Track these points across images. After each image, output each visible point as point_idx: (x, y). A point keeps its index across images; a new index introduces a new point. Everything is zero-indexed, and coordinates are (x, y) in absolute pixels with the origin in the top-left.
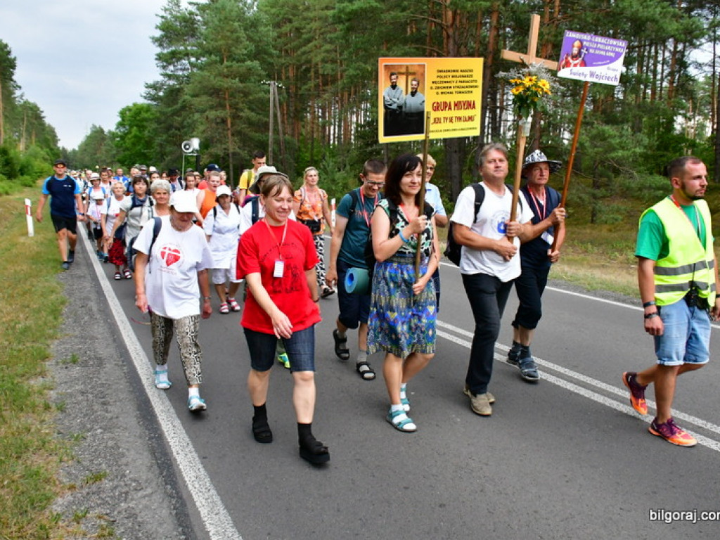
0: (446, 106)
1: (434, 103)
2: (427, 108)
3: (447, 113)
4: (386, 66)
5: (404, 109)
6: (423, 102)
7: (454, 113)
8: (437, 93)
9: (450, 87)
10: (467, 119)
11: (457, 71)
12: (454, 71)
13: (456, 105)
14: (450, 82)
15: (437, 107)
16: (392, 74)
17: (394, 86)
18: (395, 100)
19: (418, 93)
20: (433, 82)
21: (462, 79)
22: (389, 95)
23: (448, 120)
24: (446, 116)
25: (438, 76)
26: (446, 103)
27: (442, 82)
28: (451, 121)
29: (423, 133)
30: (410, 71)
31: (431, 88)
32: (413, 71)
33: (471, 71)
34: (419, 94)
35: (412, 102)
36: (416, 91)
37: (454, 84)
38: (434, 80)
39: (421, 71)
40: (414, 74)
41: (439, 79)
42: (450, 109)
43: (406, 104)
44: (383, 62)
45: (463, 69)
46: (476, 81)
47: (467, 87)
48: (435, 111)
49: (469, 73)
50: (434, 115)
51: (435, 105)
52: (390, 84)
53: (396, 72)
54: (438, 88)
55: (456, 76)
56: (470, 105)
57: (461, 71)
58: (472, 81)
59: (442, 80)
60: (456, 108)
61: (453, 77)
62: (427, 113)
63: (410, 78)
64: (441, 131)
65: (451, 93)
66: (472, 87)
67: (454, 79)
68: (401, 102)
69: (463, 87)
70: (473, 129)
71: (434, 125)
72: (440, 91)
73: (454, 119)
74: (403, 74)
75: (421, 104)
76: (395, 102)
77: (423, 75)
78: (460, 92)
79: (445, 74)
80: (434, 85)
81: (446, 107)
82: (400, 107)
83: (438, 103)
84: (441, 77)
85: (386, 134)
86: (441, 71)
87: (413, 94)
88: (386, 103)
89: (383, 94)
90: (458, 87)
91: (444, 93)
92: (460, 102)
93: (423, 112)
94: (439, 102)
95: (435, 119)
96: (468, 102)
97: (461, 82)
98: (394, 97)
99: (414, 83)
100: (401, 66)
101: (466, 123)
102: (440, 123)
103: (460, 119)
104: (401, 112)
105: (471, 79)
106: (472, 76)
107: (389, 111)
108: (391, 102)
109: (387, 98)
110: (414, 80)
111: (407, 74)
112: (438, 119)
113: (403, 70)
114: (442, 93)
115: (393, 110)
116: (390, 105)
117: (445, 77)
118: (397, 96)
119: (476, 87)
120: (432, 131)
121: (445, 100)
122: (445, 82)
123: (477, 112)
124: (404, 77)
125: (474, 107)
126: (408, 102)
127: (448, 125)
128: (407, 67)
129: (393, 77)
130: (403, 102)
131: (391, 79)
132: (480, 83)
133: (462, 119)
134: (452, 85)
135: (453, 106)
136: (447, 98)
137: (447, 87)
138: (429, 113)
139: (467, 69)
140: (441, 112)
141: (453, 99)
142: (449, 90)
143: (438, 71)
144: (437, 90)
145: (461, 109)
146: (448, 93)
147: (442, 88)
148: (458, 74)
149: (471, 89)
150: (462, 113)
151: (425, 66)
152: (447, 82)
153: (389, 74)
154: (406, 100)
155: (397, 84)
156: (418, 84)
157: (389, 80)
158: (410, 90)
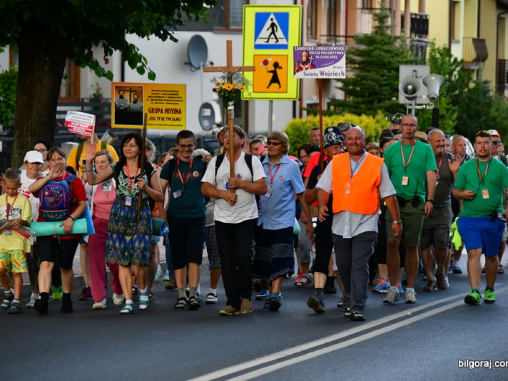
0: (158, 110)
2: (145, 111)
3: (159, 115)
4: (116, 87)
5: (128, 110)
6: (142, 107)
7: (165, 115)
8: (152, 103)
9: (162, 100)
10: (175, 119)
11: (167, 91)
12: (164, 91)
13: (166, 110)
14: (161, 97)
15: (152, 111)
17: (122, 97)
18: (123, 105)
20: (149, 97)
21: (170, 96)
23: (161, 119)
25: (152, 94)
26: (159, 109)
27: (155, 97)
28: (163, 119)
29: (142, 124)
30: (133, 89)
31: (148, 100)
33: (177, 91)
34: (139, 102)
36: (137, 101)
37: (165, 99)
38: (149, 95)
39: (140, 89)
41: (153, 95)
42: (162, 112)
43: (130, 107)
44: (114, 84)
45: (170, 90)
46: (181, 98)
47: (174, 101)
48: (150, 112)
49: (175, 93)
50: (150, 115)
51: (151, 109)
52: (118, 96)
53: (123, 90)
54: (153, 100)
55: (166, 94)
56: (177, 111)
57: (169, 91)
58: (178, 98)
59: (155, 95)
60: (166, 112)
61: (163, 94)
63: (132, 94)
64: (155, 125)
65: (163, 103)
66: (178, 101)
67: (165, 96)
68: (126, 106)
69: (171, 101)
70: (180, 125)
71: (150, 121)
72: (154, 102)
73: (165, 119)
74: (127, 91)
75: (140, 108)
76: (122, 106)
77: (142, 92)
78: (169, 103)
79: (157, 92)
80: (149, 99)
81: (159, 111)
82: (126, 109)
83: (153, 109)
84: (155, 94)
85: (116, 123)
86: (154, 91)
87: (135, 102)
88: (117, 106)
90: (167, 100)
92: (169, 109)
93: (142, 113)
94: (154, 108)
95: (151, 118)
96: (175, 109)
97: (169, 97)
98: (122, 103)
99: (135, 96)
100: (127, 87)
101: (174, 122)
102: (155, 120)
104: (126, 112)
105: (177, 96)
106: (178, 95)
107: (118, 110)
108: (120, 106)
109: (117, 103)
110: (136, 94)
111: (131, 91)
112: (153, 117)
113: (128, 89)
114: (156, 103)
115: (121, 110)
116: (120, 107)
117: (157, 94)
118: (124, 102)
119: (181, 101)
120: (149, 124)
121: (158, 107)
122: (158, 97)
123: (183, 116)
124: (129, 93)
125: (180, 112)
127: (161, 122)
128: (130, 87)
129: (121, 92)
130: (128, 106)
131: (120, 94)
132: (184, 99)
133: (172, 119)
134: (163, 99)
135: (164, 111)
136: (160, 106)
137: (159, 100)
138: (146, 114)
139: (174, 90)
140: (155, 114)
141: (164, 107)
142: (160, 102)
143: (152, 91)
144: (152, 101)
145: (170, 113)
146: (160, 103)
147: (155, 100)
148: (167, 93)
149: (177, 102)
150: (171, 115)
151: (142, 87)
152: (159, 97)
153: (118, 90)
154: (130, 105)
155: (124, 96)
156: (138, 97)
157: (118, 94)
158: (132, 100)
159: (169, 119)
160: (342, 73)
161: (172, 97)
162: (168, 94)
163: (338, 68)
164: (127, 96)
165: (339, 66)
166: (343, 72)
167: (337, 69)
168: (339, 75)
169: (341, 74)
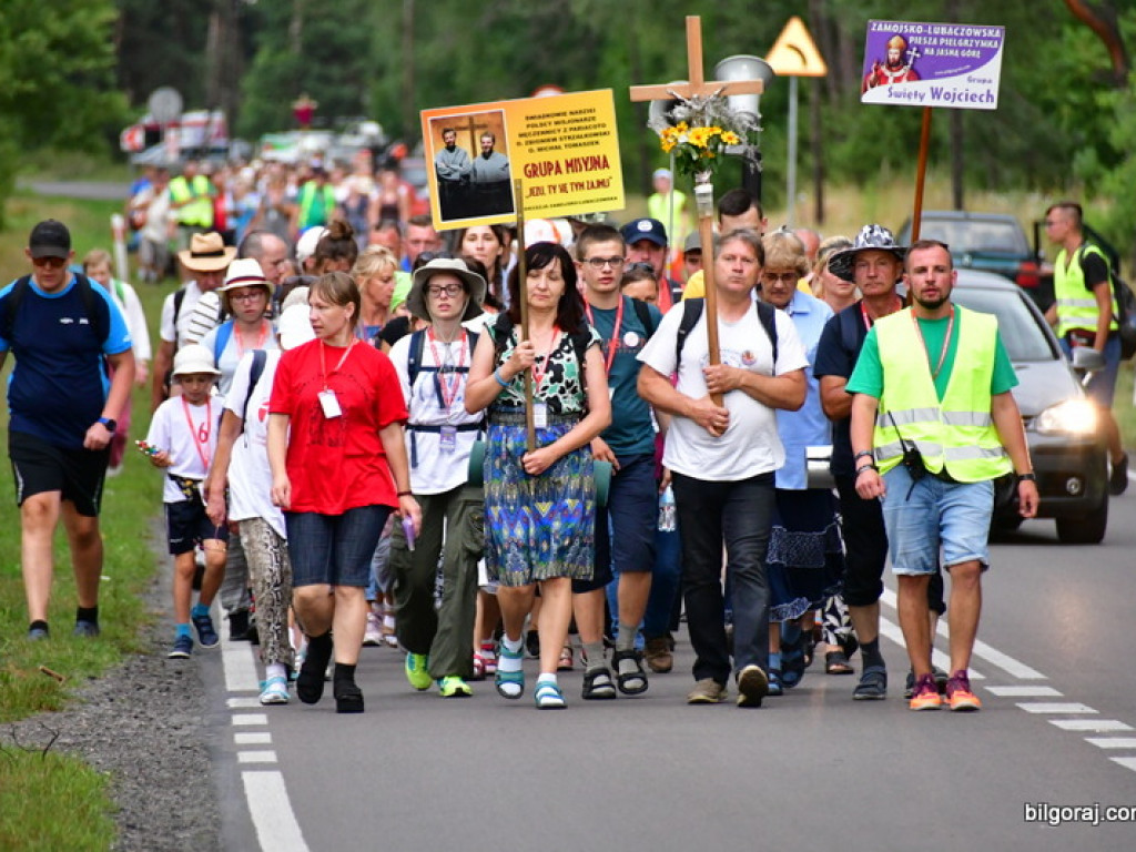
0: (549, 168)
1: (527, 166)
2: (515, 174)
3: (554, 179)
4: (433, 121)
5: (472, 179)
6: (507, 165)
7: (567, 178)
8: (531, 151)
9: (555, 140)
10: (595, 184)
11: (564, 114)
12: (558, 115)
13: (569, 165)
14: (553, 132)
15: (533, 171)
16: (446, 131)
17: (451, 148)
18: (456, 167)
19: (494, 154)
20: (521, 135)
21: (576, 125)
22: (443, 161)
23: (558, 189)
24: (553, 183)
25: (528, 126)
26: (549, 163)
27: (537, 133)
28: (563, 189)
29: (511, 210)
30: (476, 122)
31: (519, 144)
32: (481, 123)
33: (591, 111)
34: (497, 154)
35: (487, 168)
36: (491, 151)
37: (562, 134)
39: (495, 120)
40: (484, 126)
41: (530, 130)
42: (558, 170)
43: (475, 171)
44: (428, 117)
45: (573, 109)
46: (604, 126)
47: (586, 136)
48: (530, 177)
49: (588, 115)
50: (528, 183)
51: (530, 168)
52: (444, 145)
53: (453, 127)
54: (531, 142)
55: (564, 122)
56: (598, 163)
57: (571, 113)
58: (595, 127)
59: (536, 130)
60: (570, 169)
61: (557, 123)
62: (515, 181)
63: (478, 134)
64: (546, 207)
65: (558, 148)
66: (596, 135)
67: (561, 126)
68: (466, 168)
69: (578, 137)
70: (610, 199)
71: (532, 198)
72: (535, 147)
73: (569, 187)
74: (464, 129)
75: (503, 169)
76: (455, 171)
77: (500, 126)
78: (575, 145)
79: (542, 121)
80: (523, 140)
81: (550, 170)
82: (466, 177)
83: (534, 165)
84: (536, 126)
85: (445, 217)
86: (532, 118)
87: (486, 155)
88: (441, 173)
89: (434, 161)
90: (569, 138)
91: (545, 149)
92: (577, 160)
93: (508, 181)
94: (537, 163)
95: (532, 190)
96: (593, 158)
97: (571, 129)
98: (453, 163)
99: (486, 139)
100: (460, 118)
101: (593, 191)
102: (543, 194)
103: (582, 185)
104: (469, 183)
105: (592, 123)
106: (594, 118)
107: (446, 183)
108: (447, 172)
109: (441, 165)
110: (486, 134)
111: (472, 127)
112: (538, 188)
113: (465, 123)
114: (540, 149)
115: (455, 182)
116: (449, 175)
117: (542, 125)
118: (459, 160)
119: (605, 133)
120: (530, 209)
121: (547, 160)
122: (543, 133)
123: (615, 173)
124: (468, 133)
125: (606, 165)
126: (478, 168)
127: (559, 197)
128: (471, 118)
129: (448, 135)
130: (470, 168)
131: (445, 138)
132: (612, 127)
133: (586, 185)
134: (557, 135)
135: (563, 166)
136: (551, 156)
137: (548, 140)
138: (519, 182)
139: (582, 108)
140: (541, 178)
141: (562, 156)
142: (554, 144)
143: (527, 118)
144: (530, 146)
145: (581, 170)
146: (551, 148)
147: (537, 142)
148: (566, 118)
149: (595, 139)
150: (585, 176)
151: (501, 113)
152: (548, 132)
153: (441, 131)
154: (474, 164)
155: (457, 144)
156: (494, 140)
157: (441, 139)
158: (479, 151)
159: (580, 186)
160: (989, 96)
161: (579, 128)
162: (569, 121)
163: (979, 81)
164: (463, 140)
165: (982, 77)
166: (991, 93)
167: (976, 84)
168: (981, 100)
169: (984, 98)
